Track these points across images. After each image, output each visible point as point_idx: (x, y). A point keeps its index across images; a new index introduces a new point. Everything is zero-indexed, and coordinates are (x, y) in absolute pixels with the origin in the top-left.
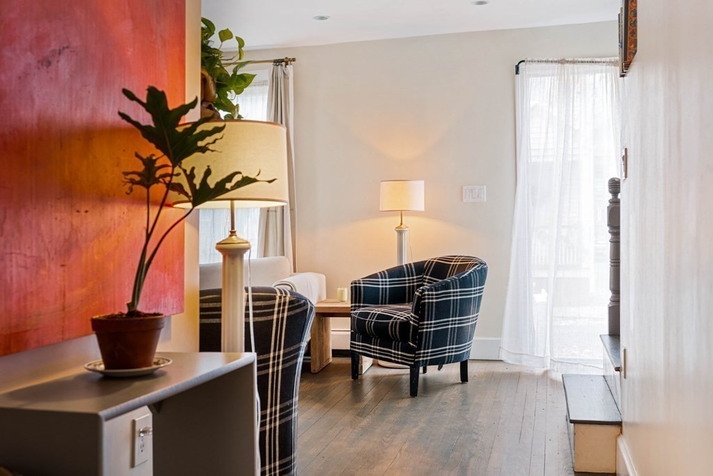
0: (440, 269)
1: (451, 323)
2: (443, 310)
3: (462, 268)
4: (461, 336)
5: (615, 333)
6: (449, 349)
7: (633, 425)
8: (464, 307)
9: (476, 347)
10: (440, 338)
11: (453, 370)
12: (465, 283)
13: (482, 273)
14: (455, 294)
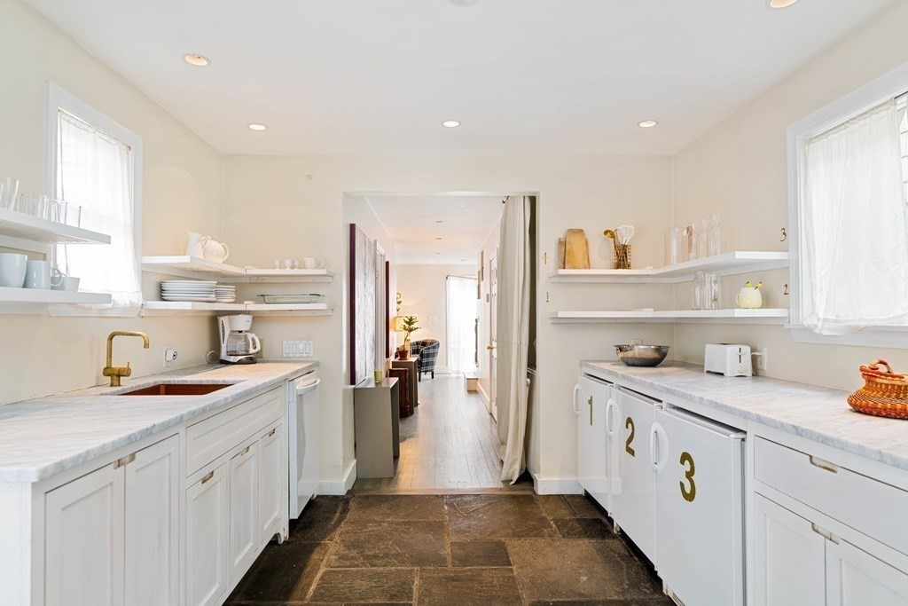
0: (424, 344)
1: (430, 359)
2: (428, 356)
3: (431, 343)
4: (432, 364)
5: (476, 361)
6: (429, 368)
7: (481, 379)
8: (434, 355)
9: (436, 368)
10: (427, 364)
11: (429, 374)
12: (434, 348)
13: (438, 344)
14: (431, 351)
